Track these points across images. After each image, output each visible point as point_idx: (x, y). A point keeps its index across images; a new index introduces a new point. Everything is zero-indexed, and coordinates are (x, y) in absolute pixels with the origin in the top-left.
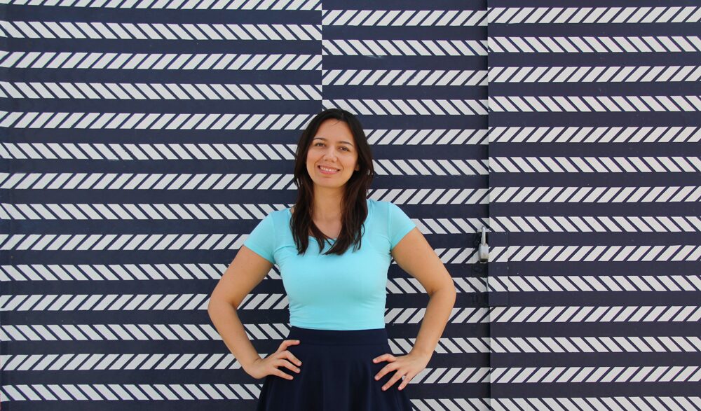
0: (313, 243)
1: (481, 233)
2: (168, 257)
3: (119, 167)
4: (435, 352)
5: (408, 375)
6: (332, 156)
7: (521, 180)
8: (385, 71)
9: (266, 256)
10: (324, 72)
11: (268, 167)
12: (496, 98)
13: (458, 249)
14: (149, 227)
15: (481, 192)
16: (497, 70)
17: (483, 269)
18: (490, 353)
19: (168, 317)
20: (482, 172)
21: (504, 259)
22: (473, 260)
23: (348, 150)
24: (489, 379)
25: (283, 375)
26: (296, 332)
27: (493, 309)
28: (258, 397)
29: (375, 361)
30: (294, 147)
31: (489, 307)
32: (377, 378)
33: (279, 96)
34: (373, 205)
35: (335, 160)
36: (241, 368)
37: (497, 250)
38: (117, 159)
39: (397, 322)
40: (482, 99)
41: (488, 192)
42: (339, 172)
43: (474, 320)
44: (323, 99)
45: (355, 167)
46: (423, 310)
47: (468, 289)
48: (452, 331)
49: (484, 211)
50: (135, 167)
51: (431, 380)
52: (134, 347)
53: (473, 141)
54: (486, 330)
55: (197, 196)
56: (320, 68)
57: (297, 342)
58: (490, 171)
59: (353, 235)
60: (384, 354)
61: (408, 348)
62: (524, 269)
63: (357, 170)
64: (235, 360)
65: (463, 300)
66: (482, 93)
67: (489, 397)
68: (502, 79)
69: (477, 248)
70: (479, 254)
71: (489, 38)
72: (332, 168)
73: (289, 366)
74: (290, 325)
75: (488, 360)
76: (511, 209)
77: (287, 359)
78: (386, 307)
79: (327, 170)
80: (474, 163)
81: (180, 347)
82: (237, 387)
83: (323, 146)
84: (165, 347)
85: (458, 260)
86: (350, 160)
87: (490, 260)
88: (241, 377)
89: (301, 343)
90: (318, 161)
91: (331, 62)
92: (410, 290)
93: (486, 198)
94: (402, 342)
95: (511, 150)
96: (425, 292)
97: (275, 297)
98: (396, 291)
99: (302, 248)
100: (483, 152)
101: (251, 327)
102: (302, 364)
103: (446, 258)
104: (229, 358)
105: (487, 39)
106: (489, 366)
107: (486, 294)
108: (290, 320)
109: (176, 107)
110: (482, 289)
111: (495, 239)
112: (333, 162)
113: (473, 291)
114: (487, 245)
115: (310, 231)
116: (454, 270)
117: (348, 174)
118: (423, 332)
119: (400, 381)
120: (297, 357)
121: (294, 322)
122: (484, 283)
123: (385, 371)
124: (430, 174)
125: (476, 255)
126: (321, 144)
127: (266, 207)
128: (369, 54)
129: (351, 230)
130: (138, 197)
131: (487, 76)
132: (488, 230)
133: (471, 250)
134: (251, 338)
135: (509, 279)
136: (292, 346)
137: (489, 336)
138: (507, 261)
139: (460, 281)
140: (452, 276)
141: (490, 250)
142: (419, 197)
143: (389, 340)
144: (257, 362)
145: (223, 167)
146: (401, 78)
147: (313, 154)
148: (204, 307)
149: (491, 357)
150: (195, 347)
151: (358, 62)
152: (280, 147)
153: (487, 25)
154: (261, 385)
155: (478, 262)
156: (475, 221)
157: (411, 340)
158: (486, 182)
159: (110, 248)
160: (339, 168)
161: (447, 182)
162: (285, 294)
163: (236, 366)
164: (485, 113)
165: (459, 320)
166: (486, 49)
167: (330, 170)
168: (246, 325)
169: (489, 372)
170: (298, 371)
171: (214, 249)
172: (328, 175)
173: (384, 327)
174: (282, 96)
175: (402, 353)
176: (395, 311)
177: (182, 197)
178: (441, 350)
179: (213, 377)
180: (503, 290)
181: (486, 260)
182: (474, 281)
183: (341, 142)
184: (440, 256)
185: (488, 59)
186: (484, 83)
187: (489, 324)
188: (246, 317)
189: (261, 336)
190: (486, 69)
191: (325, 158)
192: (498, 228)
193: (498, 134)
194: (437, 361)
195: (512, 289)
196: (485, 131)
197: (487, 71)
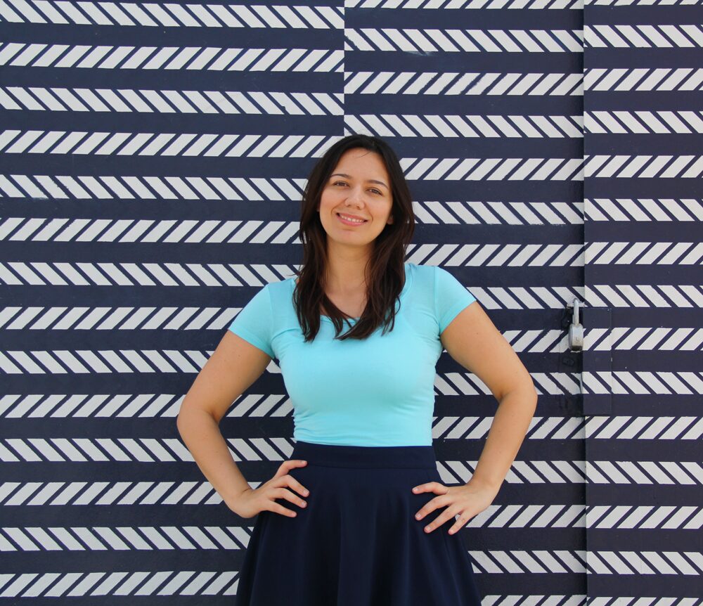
0: (327, 324)
1: (572, 308)
2: (118, 340)
3: (48, 209)
4: (505, 482)
5: (464, 515)
6: (358, 199)
7: (631, 232)
8: (436, 74)
9: (260, 344)
10: (347, 75)
11: (266, 211)
12: (595, 113)
13: (539, 332)
14: (91, 296)
15: (573, 249)
16: (596, 73)
17: (575, 361)
18: (585, 484)
19: (116, 428)
20: (575, 219)
21: (606, 346)
22: (561, 348)
23: (380, 194)
24: (585, 522)
25: (282, 510)
26: (302, 450)
27: (589, 420)
28: (246, 545)
29: (416, 490)
30: (303, 183)
31: (584, 417)
32: (419, 516)
33: (283, 109)
34: (413, 270)
35: (362, 206)
36: (223, 503)
37: (597, 333)
38: (45, 197)
39: (450, 436)
40: (574, 115)
41: (583, 250)
42: (367, 223)
43: (562, 434)
44: (345, 114)
45: (388, 219)
46: (488, 421)
47: (553, 390)
48: (530, 450)
49: (578, 276)
50: (71, 209)
51: (499, 523)
52: (66, 472)
53: (562, 176)
54: (580, 450)
55: (163, 253)
56: (341, 69)
57: (303, 463)
58: (585, 219)
59: (382, 314)
60: (430, 481)
61: (466, 475)
62: (635, 361)
63: (390, 223)
64: (213, 492)
65: (547, 406)
66: (575, 105)
67: (584, 548)
68: (604, 86)
69: (566, 330)
70: (570, 339)
71: (586, 27)
72: (356, 218)
73: (290, 497)
74: (295, 440)
75: (582, 494)
76: (615, 274)
77: (288, 488)
78: (434, 415)
79: (349, 219)
80: (562, 207)
81: (133, 472)
82: (215, 531)
83: (345, 185)
84: (111, 471)
85: (540, 348)
86: (382, 206)
87: (586, 348)
88: (222, 516)
89: (308, 464)
90: (335, 207)
91: (356, 61)
92: (469, 391)
93: (579, 258)
94: (456, 465)
95: (616, 188)
96: (491, 394)
97: (274, 399)
98: (448, 391)
99: (311, 331)
100: (575, 191)
101: (239, 443)
102: (310, 495)
103: (521, 345)
104: (205, 488)
105: (582, 29)
106: (584, 503)
107: (580, 397)
108: (295, 434)
109: (133, 123)
110: (573, 389)
111: (591, 318)
112: (358, 208)
113: (560, 392)
114: (581, 326)
115: (322, 308)
116: (532, 361)
117: (377, 228)
118: (489, 453)
119: (452, 522)
120: (302, 485)
121: (299, 436)
122: (577, 381)
123: (430, 507)
124: (499, 223)
125: (565, 340)
126: (341, 184)
127: (262, 269)
128: (412, 49)
129: (379, 308)
130: (75, 252)
131: (581, 81)
132: (583, 305)
133: (558, 333)
134: (237, 459)
135: (614, 375)
136: (296, 469)
137: (584, 459)
138: (610, 349)
139: (541, 378)
140: (530, 371)
141: (586, 334)
142: (482, 255)
143: (438, 463)
144: (246, 494)
145: (201, 210)
146: (457, 83)
147: (330, 196)
148: (170, 413)
149: (587, 488)
150: (156, 471)
151: (397, 61)
152: (282, 183)
153: (582, 8)
154: (251, 529)
155: (568, 351)
156: (563, 291)
157: (470, 463)
158: (580, 234)
159: (34, 327)
160: (366, 218)
161: (524, 235)
162: (287, 397)
163: (215, 500)
164: (578, 134)
165: (540, 434)
166: (581, 43)
167: (354, 220)
168: (230, 440)
169: (585, 512)
170: (303, 504)
171: (186, 329)
172: (350, 227)
173: (431, 445)
174: (287, 109)
175: (458, 482)
176: (448, 421)
177: (140, 253)
178: (514, 480)
179: (182, 515)
180: (604, 391)
181: (579, 348)
182: (562, 377)
183: (371, 181)
184: (512, 343)
185: (585, 57)
186: (578, 92)
187: (583, 441)
188: (229, 427)
189: (251, 456)
190: (581, 72)
191: (347, 203)
192: (596, 302)
193: (597, 166)
194: (508, 495)
195: (618, 390)
196: (577, 162)
197: (581, 75)
